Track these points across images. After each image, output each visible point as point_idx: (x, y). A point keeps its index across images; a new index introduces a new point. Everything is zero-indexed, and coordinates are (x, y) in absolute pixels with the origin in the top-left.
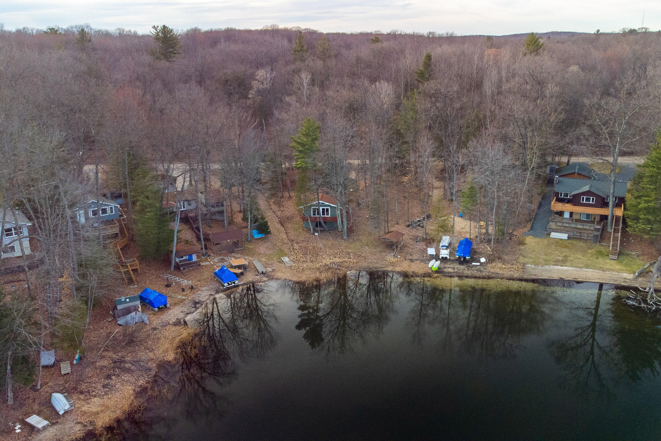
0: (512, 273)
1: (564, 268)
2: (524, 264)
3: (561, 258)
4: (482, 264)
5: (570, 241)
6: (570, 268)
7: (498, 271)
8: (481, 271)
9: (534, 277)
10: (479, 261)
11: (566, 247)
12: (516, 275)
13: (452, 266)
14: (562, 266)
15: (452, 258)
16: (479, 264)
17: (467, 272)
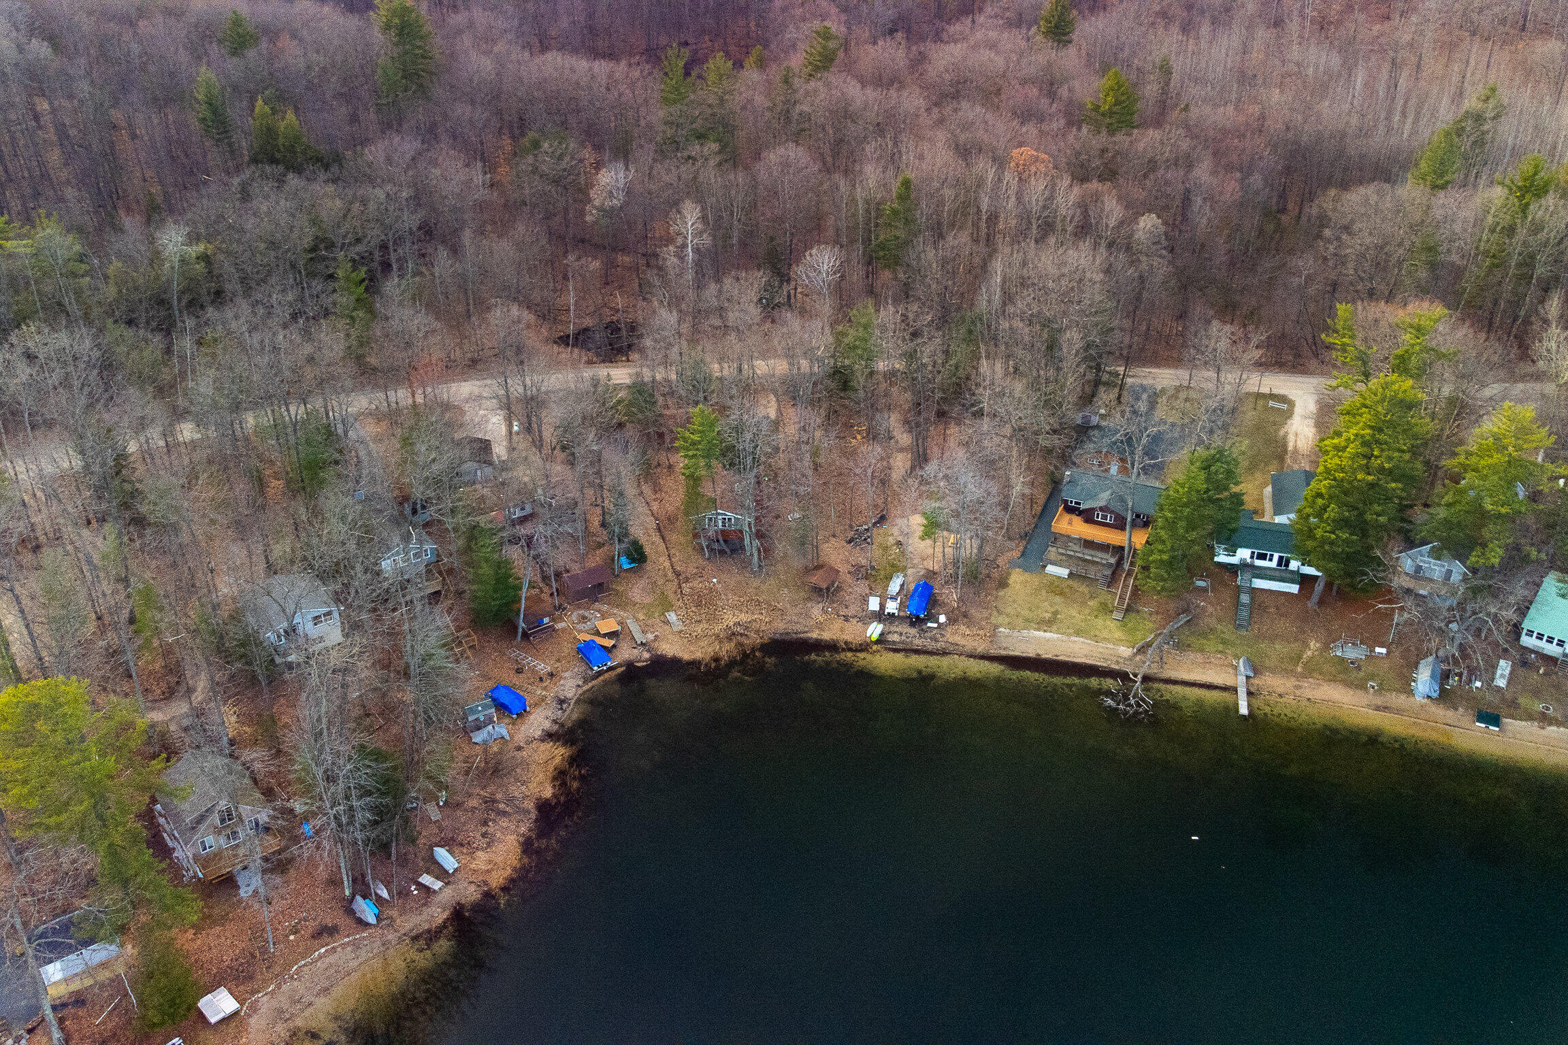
0: (975, 644)
1: (1048, 635)
2: (996, 627)
3: (1047, 616)
4: (940, 625)
5: (1070, 582)
6: (1056, 636)
7: (957, 639)
8: (936, 641)
9: (1003, 653)
10: (937, 621)
11: (1062, 594)
12: (981, 648)
13: (899, 629)
14: (1045, 631)
15: (902, 614)
16: (935, 625)
17: (918, 642)
